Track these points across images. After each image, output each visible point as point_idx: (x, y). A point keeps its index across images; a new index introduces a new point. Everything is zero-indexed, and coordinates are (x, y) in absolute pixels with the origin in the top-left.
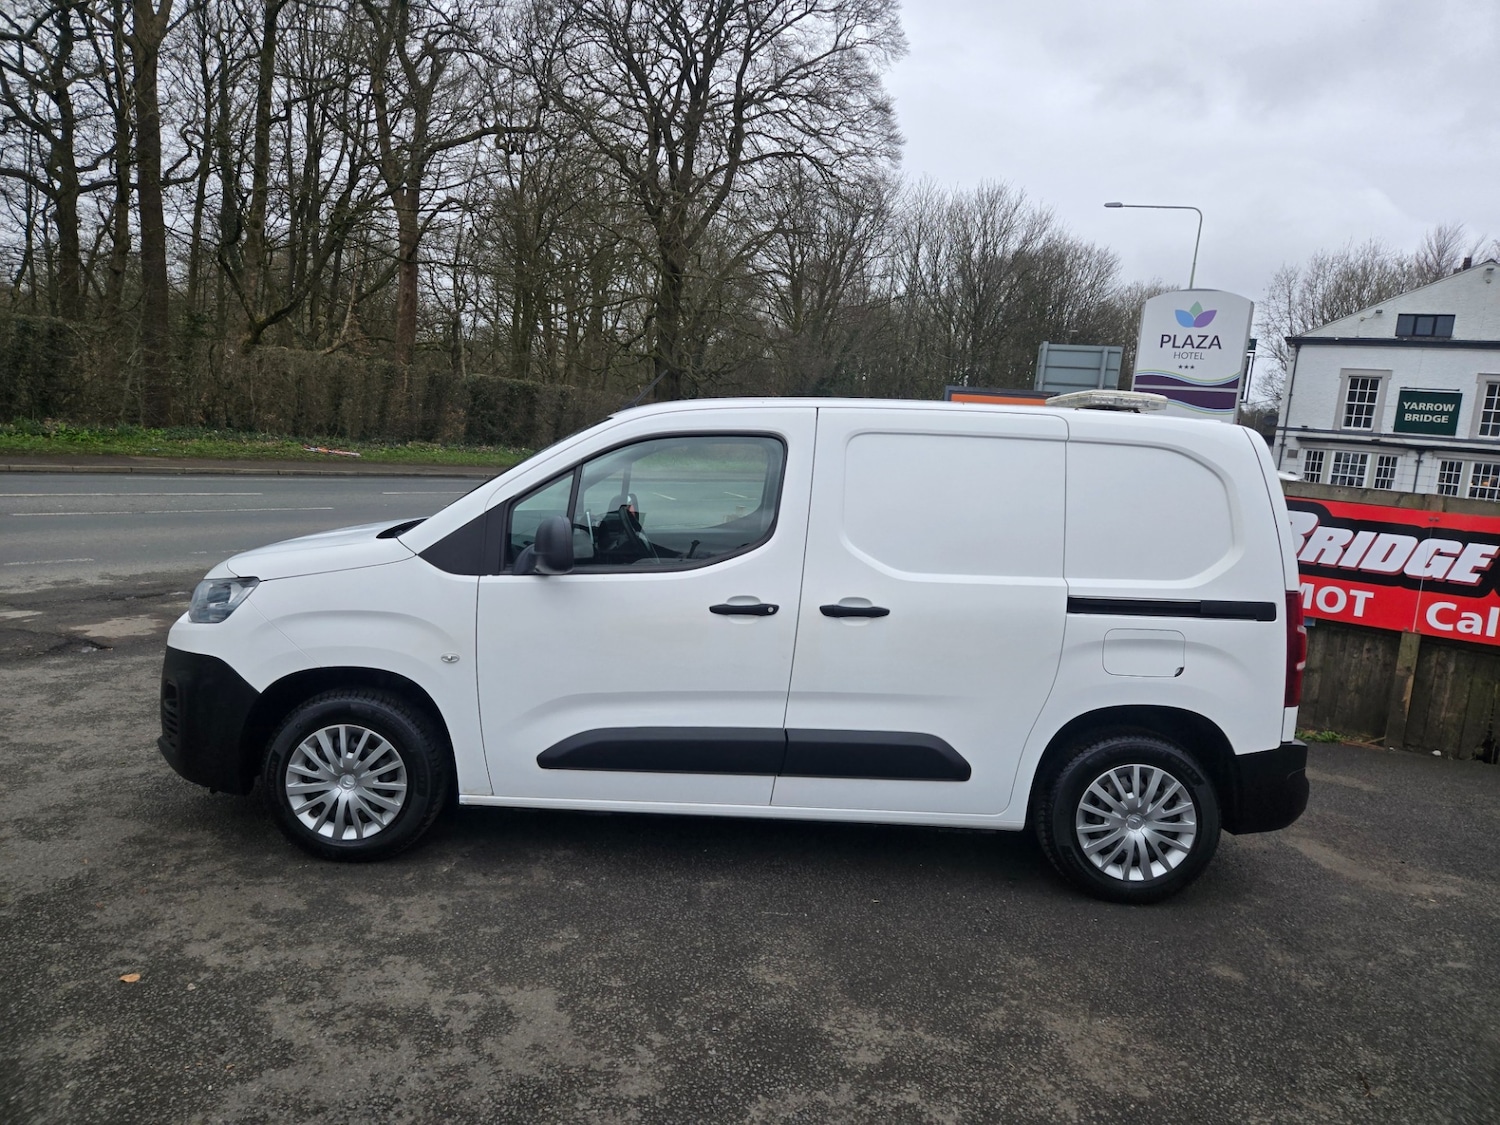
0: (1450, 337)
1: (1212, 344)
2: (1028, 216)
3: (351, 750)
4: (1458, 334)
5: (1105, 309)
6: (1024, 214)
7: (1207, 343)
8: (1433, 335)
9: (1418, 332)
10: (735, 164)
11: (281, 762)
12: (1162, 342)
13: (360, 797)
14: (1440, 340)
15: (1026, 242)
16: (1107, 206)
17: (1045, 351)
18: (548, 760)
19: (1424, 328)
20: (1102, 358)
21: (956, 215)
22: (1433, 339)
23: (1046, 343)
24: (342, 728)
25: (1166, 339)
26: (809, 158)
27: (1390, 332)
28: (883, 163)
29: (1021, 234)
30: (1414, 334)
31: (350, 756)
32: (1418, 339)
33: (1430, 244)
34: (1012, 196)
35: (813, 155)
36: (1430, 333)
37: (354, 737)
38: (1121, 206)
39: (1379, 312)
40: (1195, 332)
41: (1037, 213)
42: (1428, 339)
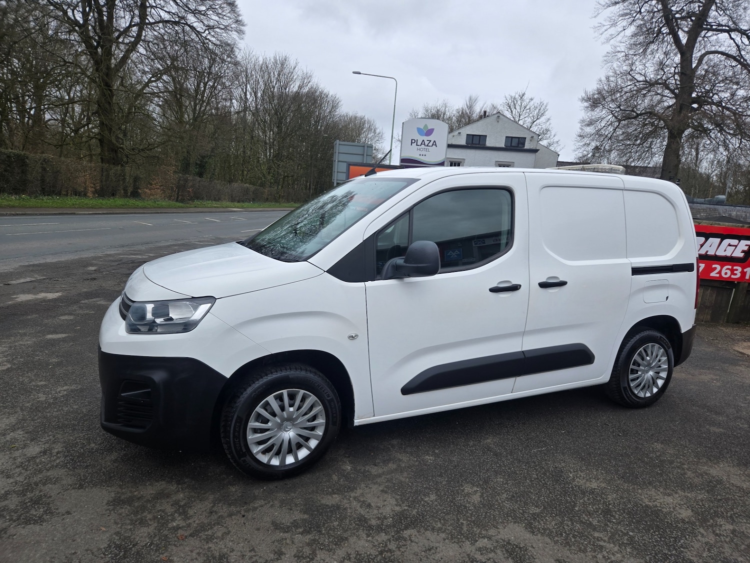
0: (485, 145)
1: (433, 145)
2: (300, 73)
3: (291, 406)
4: (489, 143)
5: (335, 124)
6: (298, 73)
7: (431, 144)
8: (479, 144)
9: (474, 143)
10: (142, 25)
11: (243, 423)
12: (412, 143)
13: (297, 434)
14: (482, 146)
15: (300, 87)
16: (354, 73)
17: (338, 145)
18: (407, 390)
19: (476, 141)
20: (364, 149)
21: (264, 69)
22: (479, 146)
23: (338, 141)
24: (285, 392)
25: (413, 141)
26: (189, 26)
27: (463, 142)
28: (234, 35)
29: (298, 84)
30: (472, 143)
31: (291, 409)
32: (474, 145)
33: (467, 103)
34: (292, 62)
35: (191, 25)
36: (478, 143)
37: (292, 397)
38: (360, 74)
39: (459, 133)
40: (426, 138)
41: (305, 72)
42: (477, 146)
